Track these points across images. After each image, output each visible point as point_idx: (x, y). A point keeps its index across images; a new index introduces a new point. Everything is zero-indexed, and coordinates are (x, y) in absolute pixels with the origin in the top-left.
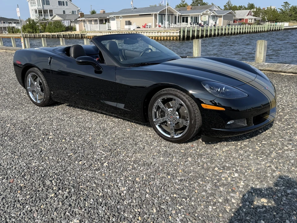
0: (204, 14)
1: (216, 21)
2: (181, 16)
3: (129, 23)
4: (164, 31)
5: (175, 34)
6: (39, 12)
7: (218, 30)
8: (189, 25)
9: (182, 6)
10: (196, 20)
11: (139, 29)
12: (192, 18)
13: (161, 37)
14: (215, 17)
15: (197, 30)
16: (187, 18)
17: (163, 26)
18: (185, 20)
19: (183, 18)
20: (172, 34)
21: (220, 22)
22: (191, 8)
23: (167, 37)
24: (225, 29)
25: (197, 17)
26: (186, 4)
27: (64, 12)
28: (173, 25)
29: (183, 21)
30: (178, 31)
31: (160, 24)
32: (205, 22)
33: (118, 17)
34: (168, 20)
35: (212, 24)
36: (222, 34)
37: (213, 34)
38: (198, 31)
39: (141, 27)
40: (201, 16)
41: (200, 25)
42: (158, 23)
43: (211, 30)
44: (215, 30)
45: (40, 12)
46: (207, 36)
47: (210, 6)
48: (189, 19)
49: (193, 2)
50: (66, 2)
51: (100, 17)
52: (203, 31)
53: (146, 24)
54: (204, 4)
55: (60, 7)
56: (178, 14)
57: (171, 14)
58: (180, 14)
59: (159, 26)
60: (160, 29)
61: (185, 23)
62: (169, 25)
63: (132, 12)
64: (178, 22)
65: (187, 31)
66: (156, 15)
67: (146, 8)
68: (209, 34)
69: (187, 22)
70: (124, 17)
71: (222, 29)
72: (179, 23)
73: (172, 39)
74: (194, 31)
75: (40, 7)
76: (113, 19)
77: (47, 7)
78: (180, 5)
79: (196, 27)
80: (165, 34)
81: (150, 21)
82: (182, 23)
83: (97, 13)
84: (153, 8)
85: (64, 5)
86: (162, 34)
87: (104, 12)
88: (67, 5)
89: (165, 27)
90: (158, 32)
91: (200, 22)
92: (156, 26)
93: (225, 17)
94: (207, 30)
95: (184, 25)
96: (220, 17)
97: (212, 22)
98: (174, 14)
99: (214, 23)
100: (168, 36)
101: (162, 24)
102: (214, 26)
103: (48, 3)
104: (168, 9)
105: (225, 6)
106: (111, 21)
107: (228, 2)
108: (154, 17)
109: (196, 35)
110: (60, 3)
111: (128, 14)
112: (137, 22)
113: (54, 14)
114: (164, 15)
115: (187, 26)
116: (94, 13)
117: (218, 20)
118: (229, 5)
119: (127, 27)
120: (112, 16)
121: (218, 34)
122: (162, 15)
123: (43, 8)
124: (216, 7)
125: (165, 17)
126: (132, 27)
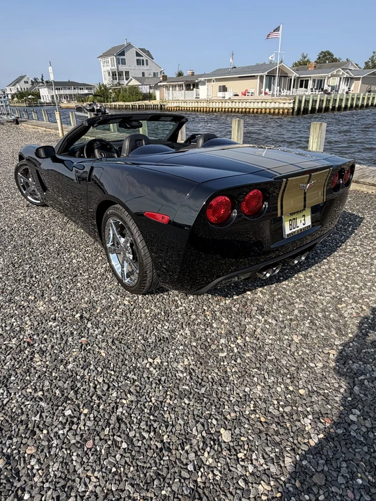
0: (332, 76)
1: (351, 85)
2: (299, 78)
3: (224, 89)
4: (270, 101)
5: (286, 106)
6: (113, 75)
7: (353, 99)
8: (309, 92)
9: (302, 64)
10: (320, 84)
11: (236, 98)
12: (314, 81)
13: (266, 109)
14: (349, 80)
15: (320, 100)
16: (307, 81)
17: (271, 93)
18: (303, 83)
19: (302, 81)
20: (281, 106)
21: (356, 88)
22: (315, 67)
23: (274, 109)
24: (364, 98)
25: (321, 80)
26: (308, 61)
27: (143, 74)
28: (285, 92)
29: (301, 87)
30: (292, 101)
31: (267, 90)
32: (333, 88)
33: (209, 81)
34: (279, 85)
35: (344, 90)
36: (357, 106)
37: (343, 106)
38: (322, 101)
39: (240, 95)
40: (329, 78)
41: (326, 92)
42: (263, 89)
43: (341, 100)
44: (347, 100)
46: (334, 108)
47: (344, 64)
48: (310, 83)
49: (319, 58)
50: (147, 60)
51: (187, 81)
52: (328, 101)
53: (247, 90)
54: (335, 60)
55: (138, 67)
56: (294, 75)
57: (284, 75)
58: (298, 75)
59: (266, 94)
60: (267, 97)
61: (303, 89)
62: (280, 91)
63: (229, 73)
64: (294, 87)
65: (305, 101)
66: (262, 77)
67: (249, 67)
68: (337, 106)
69: (306, 87)
70: (218, 80)
71: (358, 99)
72: (295, 89)
73: (281, 112)
74: (316, 101)
75: (113, 68)
76: (203, 83)
77: (122, 68)
78: (299, 62)
79: (319, 95)
80: (273, 105)
81: (253, 85)
82: (299, 89)
83: (185, 75)
84: (259, 67)
85: (143, 64)
86: (268, 105)
87: (193, 74)
88: (147, 64)
89: (273, 95)
90: (262, 102)
92: (260, 93)
93: (365, 80)
94: (335, 100)
95: (301, 91)
96: (358, 79)
97: (344, 87)
98: (289, 75)
99: (346, 89)
100: (277, 108)
101: (270, 90)
102: (347, 93)
103: (124, 62)
104: (279, 69)
105: (366, 63)
106: (200, 87)
107: (373, 56)
108: (258, 80)
109: (317, 108)
110: (139, 62)
111: (224, 76)
112: (235, 87)
113: (131, 77)
114: (273, 76)
115: (307, 94)
116: (180, 74)
117: (353, 85)
118: (373, 62)
119: (221, 94)
120: (203, 79)
121: (352, 106)
122: (271, 76)
123: (118, 69)
124: (352, 65)
125: (274, 79)
126: (228, 95)
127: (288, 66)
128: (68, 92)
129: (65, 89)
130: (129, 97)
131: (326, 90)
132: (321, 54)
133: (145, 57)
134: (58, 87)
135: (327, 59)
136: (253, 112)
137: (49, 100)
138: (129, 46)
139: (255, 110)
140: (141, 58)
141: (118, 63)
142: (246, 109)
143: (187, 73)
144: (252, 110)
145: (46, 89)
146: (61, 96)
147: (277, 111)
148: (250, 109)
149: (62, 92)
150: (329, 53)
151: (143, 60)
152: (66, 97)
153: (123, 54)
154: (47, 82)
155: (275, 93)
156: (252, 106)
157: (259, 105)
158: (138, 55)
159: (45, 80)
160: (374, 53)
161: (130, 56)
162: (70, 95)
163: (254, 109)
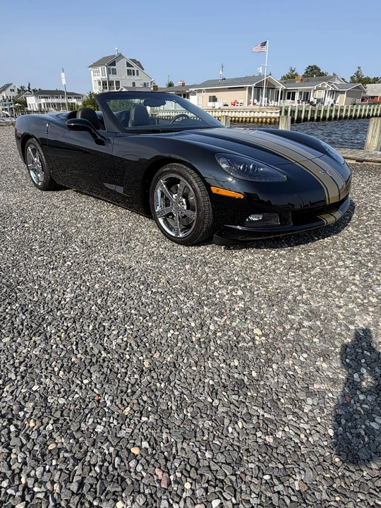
0: (318, 89)
1: (336, 99)
2: (286, 90)
3: (214, 99)
4: (258, 110)
5: (273, 115)
6: (103, 84)
7: (337, 111)
8: (296, 104)
9: (290, 78)
10: (306, 97)
11: (226, 107)
12: (301, 93)
13: (254, 118)
14: (334, 93)
15: (305, 111)
16: (294, 93)
17: (259, 104)
18: (291, 96)
19: (289, 93)
20: (269, 115)
21: (342, 101)
22: (302, 80)
23: (262, 118)
24: (347, 110)
25: (308, 93)
26: (296, 75)
27: (134, 83)
28: (273, 103)
29: (288, 98)
30: (278, 111)
31: (256, 101)
32: (319, 101)
33: (200, 91)
34: (267, 96)
35: (329, 102)
36: (341, 117)
37: (328, 116)
38: (307, 112)
39: (230, 105)
40: (315, 91)
41: (312, 103)
42: (252, 100)
43: (325, 111)
44: (331, 111)
45: (104, 84)
46: (318, 119)
47: (330, 78)
48: (297, 95)
49: (307, 72)
50: (137, 71)
51: (177, 91)
52: (313, 112)
53: (236, 101)
54: (322, 74)
55: (128, 77)
56: (281, 87)
57: (271, 87)
58: (285, 88)
59: (254, 104)
60: (255, 107)
61: (290, 100)
62: (268, 102)
63: (219, 85)
64: (281, 99)
65: (291, 111)
66: (250, 88)
67: (238, 79)
68: (321, 117)
69: (293, 99)
70: (208, 91)
71: (342, 110)
72: (282, 101)
73: (268, 121)
74: (301, 111)
75: (104, 77)
76: (194, 93)
77: (113, 78)
78: (288, 76)
79: (304, 105)
80: (260, 115)
81: (242, 96)
82: (286, 100)
83: (175, 85)
84: (247, 80)
85: (134, 75)
86: (256, 115)
87: (183, 84)
88: (138, 75)
89: (261, 105)
90: (251, 112)
91: (312, 99)
92: (249, 103)
93: (350, 94)
94: (320, 111)
95: (288, 103)
96: (343, 92)
97: (329, 100)
98: (276, 87)
99: (332, 102)
100: (265, 117)
101: (258, 101)
102: (332, 105)
103: (114, 72)
104: (266, 80)
105: (352, 78)
106: (191, 96)
107: (358, 71)
108: (247, 91)
109: (303, 118)
110: (129, 73)
111: (214, 87)
112: (225, 98)
113: (121, 87)
114: (261, 88)
115: (294, 105)
116: (170, 85)
117: (339, 98)
118: (358, 76)
119: (211, 104)
120: (193, 89)
121: (336, 117)
122: (259, 88)
123: (108, 78)
124: (338, 79)
125: (262, 91)
126: (217, 105)
127: (276, 79)
128: (55, 101)
129: (53, 97)
130: (120, 107)
131: (312, 102)
132: (308, 68)
133: (135, 68)
134: (46, 96)
135: (314, 73)
136: (242, 120)
137: (36, 108)
138: (120, 56)
139: (244, 119)
140: (132, 69)
141: (109, 73)
142: (235, 118)
143: (177, 84)
145: (34, 97)
146: (48, 105)
147: (264, 120)
148: (239, 118)
149: (50, 101)
150: (316, 67)
151: (134, 71)
152: (54, 105)
153: (114, 64)
154: (34, 91)
155: (263, 104)
156: (241, 115)
157: (248, 115)
158: (128, 65)
159: (32, 88)
160: (359, 68)
161: (121, 67)
162: (59, 104)
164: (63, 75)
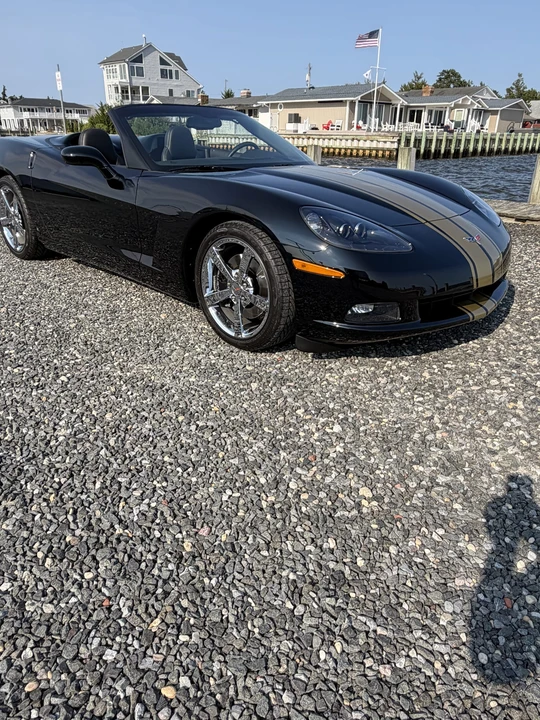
0: (457, 106)
1: (484, 122)
2: (408, 107)
3: (296, 119)
4: (365, 138)
5: (388, 145)
6: (123, 92)
7: (485, 140)
8: (423, 129)
9: (415, 88)
10: (438, 118)
11: (314, 132)
12: (430, 112)
13: (358, 150)
14: (481, 113)
15: (437, 140)
16: (420, 113)
17: (366, 128)
18: (415, 115)
19: (413, 112)
20: (381, 145)
21: (493, 125)
22: (432, 92)
23: (371, 150)
24: (501, 140)
25: (441, 112)
26: (424, 83)
27: (171, 92)
28: (387, 127)
29: (411, 120)
30: (396, 139)
31: (361, 123)
32: (458, 124)
33: (274, 106)
34: (379, 115)
35: (473, 128)
36: (491, 151)
37: (471, 149)
38: (439, 141)
39: (321, 128)
40: (452, 109)
41: (447, 129)
42: (355, 122)
43: (468, 141)
44: (477, 141)
45: (124, 90)
46: (457, 153)
47: (476, 90)
48: (425, 115)
49: (440, 79)
50: (177, 72)
51: (240, 105)
52: (449, 141)
53: (330, 122)
54: (463, 84)
55: (162, 81)
56: (401, 102)
57: (385, 102)
58: (406, 103)
59: (358, 128)
60: (359, 132)
61: (414, 123)
62: (380, 125)
63: (304, 96)
64: (400, 121)
65: (416, 140)
66: (352, 103)
67: (333, 88)
68: (462, 150)
69: (419, 121)
70: (287, 105)
71: (493, 140)
72: (402, 124)
73: (380, 155)
74: (431, 141)
75: (124, 80)
76: (265, 109)
77: (138, 81)
78: (411, 85)
79: (435, 131)
80: (368, 144)
81: (340, 115)
82: (408, 123)
83: (236, 96)
84: (349, 89)
85: (171, 77)
86: (361, 144)
87: (249, 95)
88: (177, 78)
89: (369, 130)
90: (353, 140)
91: (447, 122)
92: (351, 126)
93: (504, 115)
94: (459, 141)
95: (411, 127)
96: (495, 113)
97: (473, 124)
98: (393, 102)
99: (478, 126)
100: (374, 149)
102: (478, 132)
103: (140, 73)
104: (378, 91)
105: (508, 90)
106: (260, 114)
107: (518, 81)
108: (348, 108)
109: (433, 150)
110: (164, 74)
111: (296, 100)
112: (312, 117)
113: (151, 96)
114: (370, 103)
115: (419, 130)
116: (229, 95)
117: (488, 121)
118: (518, 88)
119: (291, 127)
120: (264, 103)
121: (483, 150)
122: (366, 103)
123: (131, 82)
124: (488, 91)
125: (371, 107)
126: (302, 128)
127: (393, 89)
128: (46, 115)
129: (42, 110)
130: (149, 127)
131: (448, 127)
132: (442, 74)
133: (174, 66)
134: (31, 107)
135: (450, 81)
136: (339, 153)
137: (15, 126)
138: (150, 48)
139: (343, 151)
140: (168, 68)
141: (132, 73)
142: (329, 149)
143: (239, 93)
144: (337, 150)
145: (11, 110)
146: (35, 121)
147: (374, 152)
148: (334, 149)
149: (37, 115)
150: (454, 73)
151: (171, 71)
152: (44, 123)
153: (139, 59)
154: (12, 99)
155: (372, 128)
156: (337, 144)
157: (349, 144)
158: (163, 62)
159: (9, 95)
160: (520, 75)
161: (151, 64)
162: (51, 121)
163: (340, 149)
164: (58, 75)
